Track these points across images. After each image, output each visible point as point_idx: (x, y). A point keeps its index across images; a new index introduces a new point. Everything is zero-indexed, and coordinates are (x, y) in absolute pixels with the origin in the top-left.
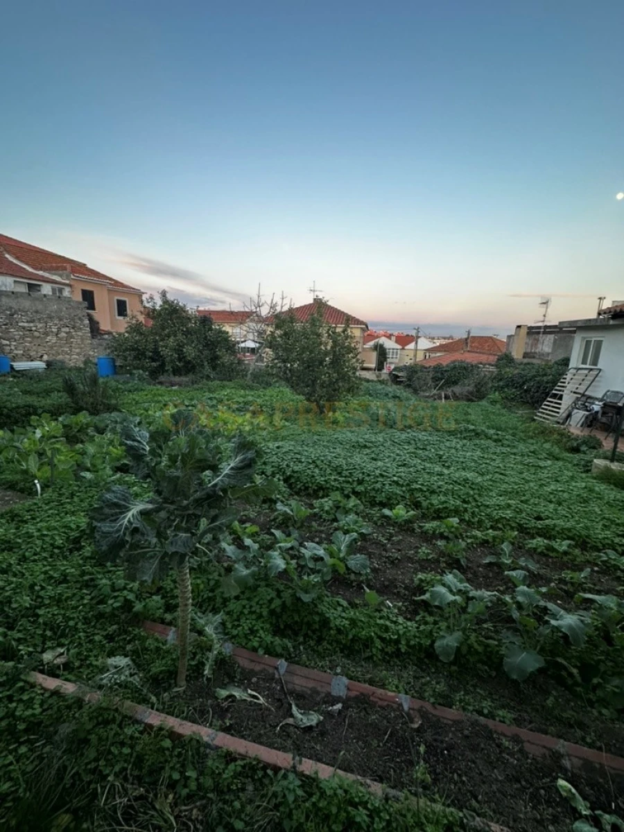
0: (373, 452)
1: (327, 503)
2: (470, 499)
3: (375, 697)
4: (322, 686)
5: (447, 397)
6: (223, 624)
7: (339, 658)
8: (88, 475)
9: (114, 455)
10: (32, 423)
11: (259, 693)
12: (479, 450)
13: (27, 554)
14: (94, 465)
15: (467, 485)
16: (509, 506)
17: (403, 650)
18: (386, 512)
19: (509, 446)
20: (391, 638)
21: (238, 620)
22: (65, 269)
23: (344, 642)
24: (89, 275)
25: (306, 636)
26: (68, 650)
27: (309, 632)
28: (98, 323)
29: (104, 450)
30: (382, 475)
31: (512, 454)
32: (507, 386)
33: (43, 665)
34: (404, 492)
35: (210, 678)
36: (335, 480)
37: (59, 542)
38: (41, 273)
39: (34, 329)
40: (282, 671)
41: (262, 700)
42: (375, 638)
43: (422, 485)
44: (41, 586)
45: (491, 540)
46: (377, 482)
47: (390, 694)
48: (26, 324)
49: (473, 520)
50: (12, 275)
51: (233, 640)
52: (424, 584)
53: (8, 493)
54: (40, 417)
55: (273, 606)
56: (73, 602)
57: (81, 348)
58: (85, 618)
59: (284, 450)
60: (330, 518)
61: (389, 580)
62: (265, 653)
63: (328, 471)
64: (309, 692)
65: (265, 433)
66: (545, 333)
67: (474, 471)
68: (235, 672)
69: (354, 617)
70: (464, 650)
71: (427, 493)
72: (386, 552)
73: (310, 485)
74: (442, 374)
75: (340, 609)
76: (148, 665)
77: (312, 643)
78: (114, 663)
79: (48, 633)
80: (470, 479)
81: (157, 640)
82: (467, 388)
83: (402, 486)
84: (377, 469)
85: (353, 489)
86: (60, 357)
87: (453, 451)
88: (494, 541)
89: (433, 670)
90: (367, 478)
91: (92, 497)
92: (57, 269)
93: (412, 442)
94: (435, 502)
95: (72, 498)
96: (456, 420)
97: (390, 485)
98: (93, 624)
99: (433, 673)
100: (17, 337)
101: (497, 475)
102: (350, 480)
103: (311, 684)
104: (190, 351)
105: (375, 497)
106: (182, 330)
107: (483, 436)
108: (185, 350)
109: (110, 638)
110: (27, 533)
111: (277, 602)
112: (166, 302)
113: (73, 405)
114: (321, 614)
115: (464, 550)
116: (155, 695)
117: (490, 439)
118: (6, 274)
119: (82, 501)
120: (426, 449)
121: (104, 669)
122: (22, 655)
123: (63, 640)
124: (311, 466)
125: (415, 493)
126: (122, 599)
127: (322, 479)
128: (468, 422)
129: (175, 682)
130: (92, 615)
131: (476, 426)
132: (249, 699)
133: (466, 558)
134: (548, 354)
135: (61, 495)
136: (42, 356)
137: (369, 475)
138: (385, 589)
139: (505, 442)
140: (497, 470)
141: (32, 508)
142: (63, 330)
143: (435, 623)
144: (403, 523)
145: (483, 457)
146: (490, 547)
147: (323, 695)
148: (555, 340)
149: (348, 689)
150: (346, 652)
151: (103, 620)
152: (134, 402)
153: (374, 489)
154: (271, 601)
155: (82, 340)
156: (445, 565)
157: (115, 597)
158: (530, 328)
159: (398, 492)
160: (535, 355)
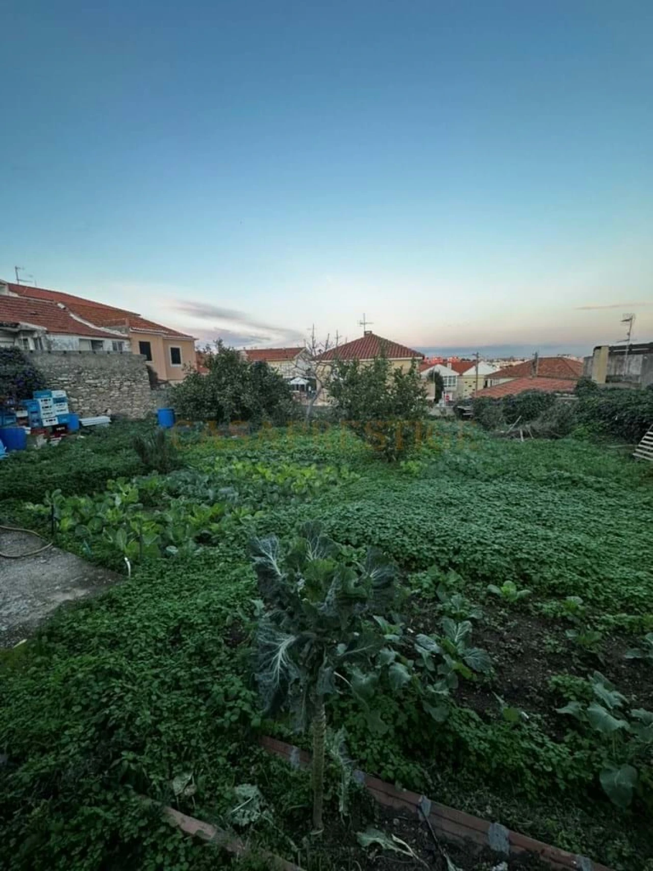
0: (461, 510)
1: (425, 578)
2: (589, 571)
3: (546, 857)
4: (478, 836)
5: (526, 435)
6: (347, 743)
7: (484, 792)
8: (173, 550)
9: (193, 524)
10: (108, 487)
11: (407, 842)
12: (581, 502)
13: (134, 651)
14: (176, 537)
15: (580, 552)
16: (639, 580)
17: (562, 787)
18: (494, 589)
19: (615, 496)
20: (544, 769)
21: (363, 739)
22: (124, 323)
23: (488, 771)
24: (145, 327)
25: (439, 759)
26: (195, 776)
27: (442, 754)
28: (156, 374)
29: (182, 517)
30: (479, 542)
31: (622, 506)
32: (593, 417)
33: (174, 797)
34: (508, 563)
35: (348, 817)
36: (428, 550)
37: (162, 635)
38: (102, 329)
39: (99, 385)
40: (427, 812)
41: (411, 853)
42: (525, 770)
43: (528, 553)
44: (157, 695)
45: (627, 627)
46: (476, 551)
47: (564, 853)
48: (92, 381)
49: (598, 599)
50: (78, 334)
51: (363, 767)
52: (562, 690)
53: (100, 571)
54: (116, 481)
55: (399, 723)
56: (190, 715)
57: (141, 400)
58: (204, 734)
59: (366, 514)
60: (431, 597)
61: (517, 682)
62: (403, 787)
63: (419, 539)
64: (463, 843)
65: (336, 489)
66: (630, 353)
67: (583, 531)
68: (373, 809)
69: (494, 738)
70: (640, 791)
71: (536, 565)
72: (504, 641)
73: (401, 555)
74: (514, 406)
75: (472, 724)
76: (279, 796)
77: (449, 770)
78: (243, 794)
79: (173, 755)
80: (583, 544)
81: (280, 763)
82: (548, 424)
83: (505, 555)
84: (472, 535)
85: (450, 560)
86: (123, 410)
87: (551, 506)
88: (632, 628)
89: (603, 815)
90: (463, 547)
91: (181, 576)
92: (116, 324)
93: (502, 496)
94: (548, 575)
95: (162, 577)
96: (546, 466)
97: (492, 555)
98: (213, 741)
99: (604, 818)
100: (84, 394)
101: (611, 536)
102: (445, 549)
103: (464, 833)
104: (247, 399)
105: (476, 570)
106: (239, 378)
107: (582, 486)
108: (242, 398)
109: (232, 759)
110: (129, 624)
111: (402, 718)
112: (222, 350)
113: (143, 465)
114: (455, 733)
115: (598, 641)
116: (293, 839)
117: (591, 487)
118: (72, 334)
119: (172, 580)
120: (519, 504)
121: (234, 802)
122: (154, 786)
123: (188, 764)
124: (399, 533)
125: (521, 563)
126: (237, 710)
127: (414, 549)
128: (560, 467)
129: (312, 823)
130: (212, 731)
131: (571, 473)
132: (397, 849)
133: (603, 652)
134: (637, 376)
135: (151, 574)
136: (106, 411)
137: (465, 543)
138: (515, 695)
139: (610, 491)
140: (610, 529)
141: (127, 591)
142: (125, 384)
143: (592, 748)
144: (516, 604)
145: (588, 512)
146: (628, 636)
147: (481, 848)
148: (644, 362)
149: (511, 843)
150: (491, 783)
151: (223, 736)
152: (198, 457)
153: (473, 560)
154: (395, 716)
155: (142, 392)
156: (579, 661)
157: (231, 709)
158: (612, 348)
159: (502, 563)
160: (621, 378)
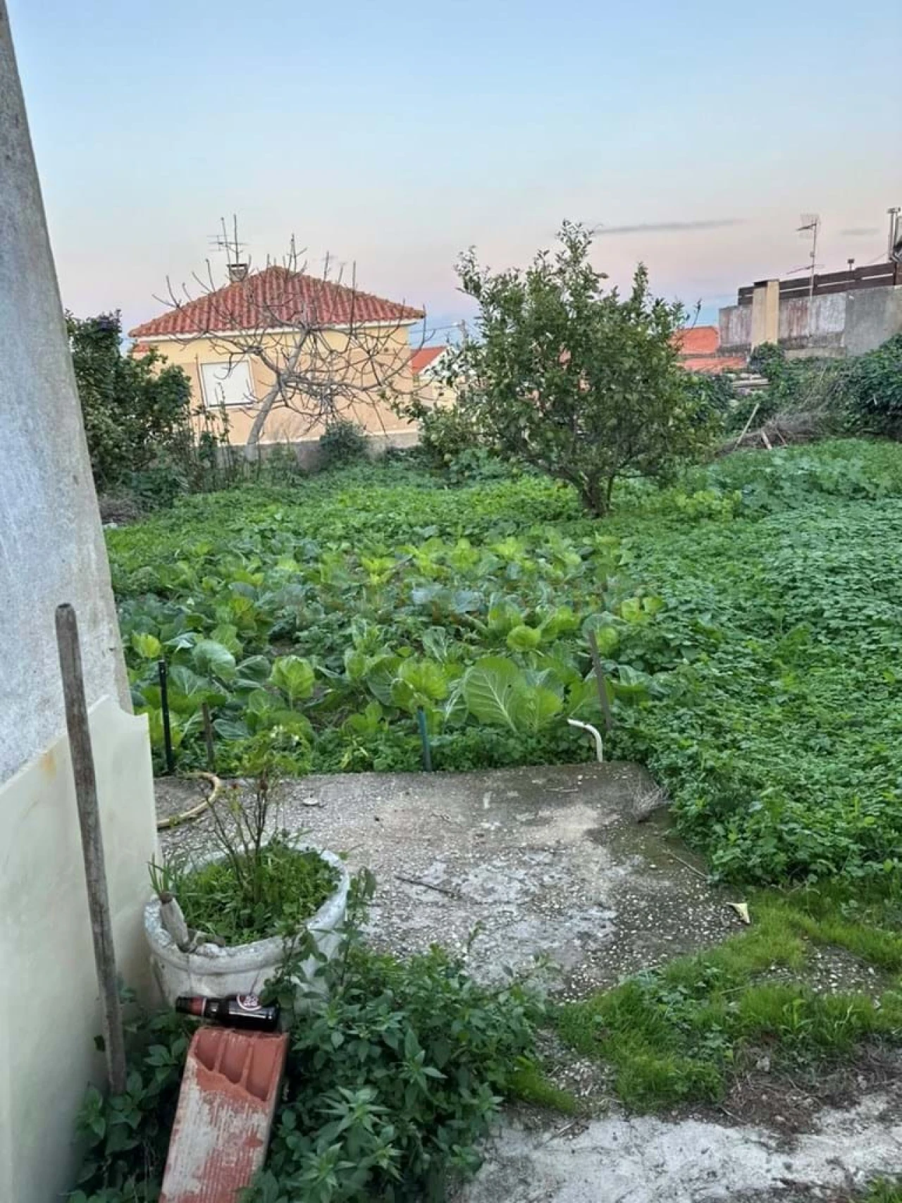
66: (817, 292)
134: (838, 336)
148: (850, 306)
158: (783, 285)
160: (804, 342)
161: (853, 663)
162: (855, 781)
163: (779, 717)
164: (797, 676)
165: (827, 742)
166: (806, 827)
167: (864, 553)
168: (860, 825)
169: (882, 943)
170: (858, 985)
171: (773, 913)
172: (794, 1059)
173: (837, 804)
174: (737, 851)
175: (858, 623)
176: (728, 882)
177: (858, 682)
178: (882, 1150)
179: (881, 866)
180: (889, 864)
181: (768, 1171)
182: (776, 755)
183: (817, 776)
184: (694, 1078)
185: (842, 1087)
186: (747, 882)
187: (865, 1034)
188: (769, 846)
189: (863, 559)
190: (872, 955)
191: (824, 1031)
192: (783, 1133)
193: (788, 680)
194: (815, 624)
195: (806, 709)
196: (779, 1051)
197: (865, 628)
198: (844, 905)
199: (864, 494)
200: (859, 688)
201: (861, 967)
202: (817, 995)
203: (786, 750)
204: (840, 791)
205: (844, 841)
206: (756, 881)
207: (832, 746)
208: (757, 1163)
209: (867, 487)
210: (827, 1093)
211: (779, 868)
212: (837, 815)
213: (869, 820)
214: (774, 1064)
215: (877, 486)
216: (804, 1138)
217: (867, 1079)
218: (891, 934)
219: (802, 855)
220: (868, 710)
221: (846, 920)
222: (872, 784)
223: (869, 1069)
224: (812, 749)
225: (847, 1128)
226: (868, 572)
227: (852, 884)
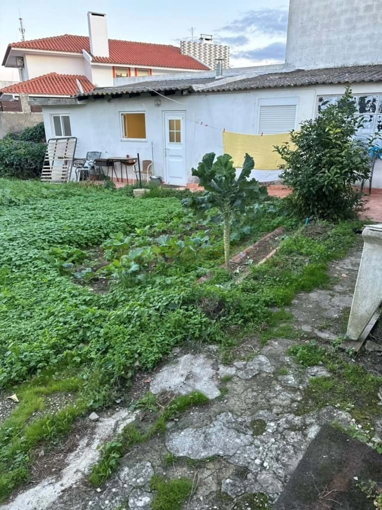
161: (30, 278)
162: (44, 326)
163: (6, 309)
164: (8, 289)
165: (28, 313)
166: (31, 352)
167: (22, 230)
168: (51, 342)
169: (71, 383)
170: (67, 403)
171: (27, 393)
172: (52, 444)
173: (40, 338)
174: (5, 374)
175: (28, 261)
176: (5, 389)
177: (34, 285)
178: (90, 456)
179: (62, 355)
180: (65, 353)
181: (55, 492)
182: (10, 326)
183: (29, 329)
184: (15, 478)
185: (72, 443)
186: (13, 385)
187: (74, 419)
188: (18, 366)
189: (22, 233)
190: (68, 389)
191: (60, 427)
192: (57, 474)
193: (5, 292)
194: (9, 265)
195: (16, 303)
196: (46, 445)
197: (31, 262)
198: (53, 376)
199: (14, 204)
200: (35, 287)
201: (66, 395)
202: (54, 415)
203: (13, 322)
204: (40, 332)
205: (47, 351)
206: (17, 383)
207: (31, 314)
208: (50, 492)
209: (15, 200)
210: (67, 448)
211: (24, 374)
212: (41, 342)
213: (54, 339)
214: (46, 451)
215: (19, 200)
216: (64, 471)
217: (79, 435)
218: (73, 378)
219: (32, 364)
220: (41, 295)
221: (56, 381)
222: (51, 324)
223: (79, 431)
224: (24, 318)
225: (78, 456)
226: (26, 238)
227: (54, 366)
